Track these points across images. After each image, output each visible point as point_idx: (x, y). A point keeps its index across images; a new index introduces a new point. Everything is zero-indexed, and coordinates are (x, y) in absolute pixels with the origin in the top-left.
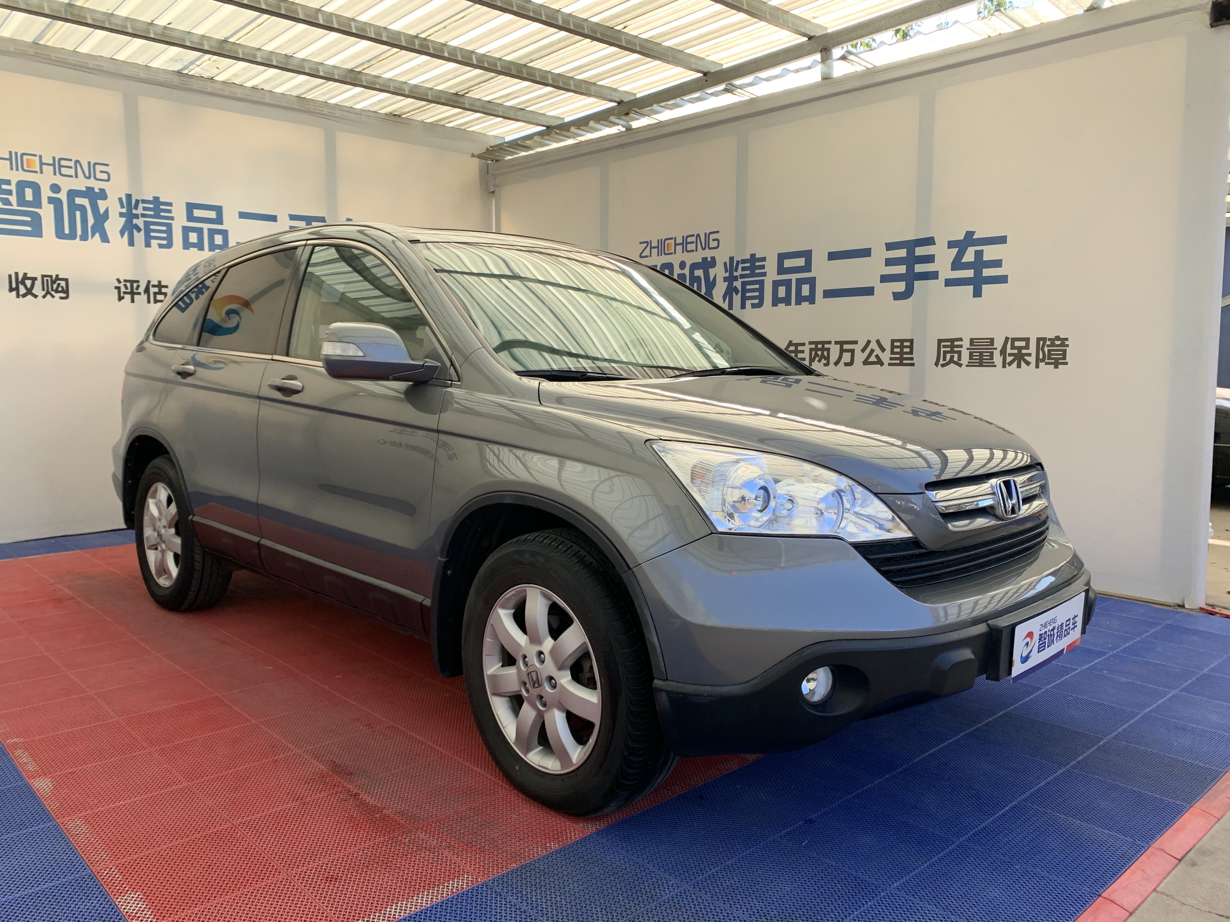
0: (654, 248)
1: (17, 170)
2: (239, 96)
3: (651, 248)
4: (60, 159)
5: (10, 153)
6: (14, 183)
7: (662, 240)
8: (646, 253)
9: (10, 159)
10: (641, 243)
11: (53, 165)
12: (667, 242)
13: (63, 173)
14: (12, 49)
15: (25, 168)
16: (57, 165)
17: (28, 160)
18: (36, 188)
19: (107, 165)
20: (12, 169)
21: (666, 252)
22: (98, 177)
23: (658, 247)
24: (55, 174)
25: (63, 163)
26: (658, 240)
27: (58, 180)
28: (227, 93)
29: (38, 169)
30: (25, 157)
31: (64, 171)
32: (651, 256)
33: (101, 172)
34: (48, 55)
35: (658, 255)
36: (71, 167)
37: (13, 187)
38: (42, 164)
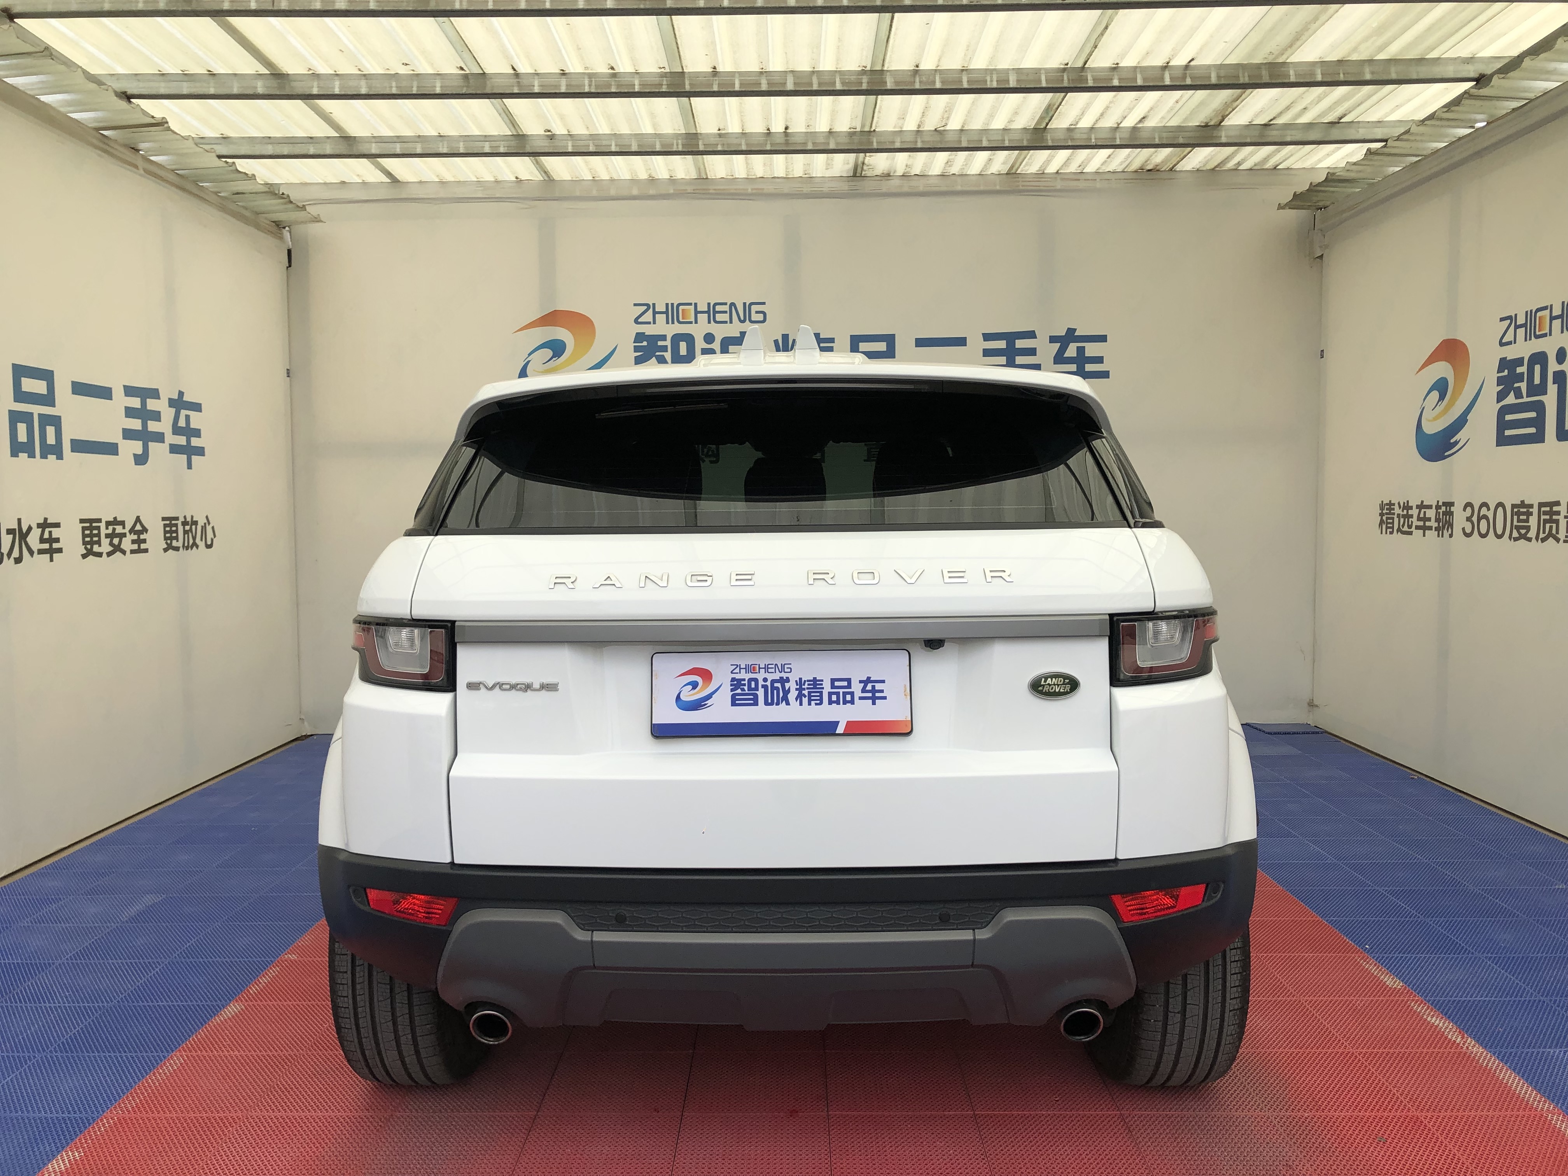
0: (1521, 326)
1: (673, 323)
2: (921, 189)
3: (1517, 327)
4: (716, 304)
5: (667, 305)
6: (669, 338)
7: (1531, 311)
8: (1509, 337)
9: (666, 313)
10: (1502, 319)
11: (708, 312)
12: (1539, 314)
13: (718, 319)
14: (672, 191)
15: (681, 320)
16: (712, 312)
17: (683, 310)
18: (689, 339)
19: (764, 303)
20: (668, 323)
21: (1538, 333)
22: (753, 319)
23: (1524, 325)
24: (709, 322)
25: (718, 308)
26: (1527, 312)
27: (713, 328)
28: (906, 189)
29: (693, 320)
30: (681, 307)
31: (719, 317)
32: (1515, 343)
33: (757, 312)
34: (706, 190)
35: (1526, 340)
36: (726, 312)
37: (668, 343)
38: (697, 313)
